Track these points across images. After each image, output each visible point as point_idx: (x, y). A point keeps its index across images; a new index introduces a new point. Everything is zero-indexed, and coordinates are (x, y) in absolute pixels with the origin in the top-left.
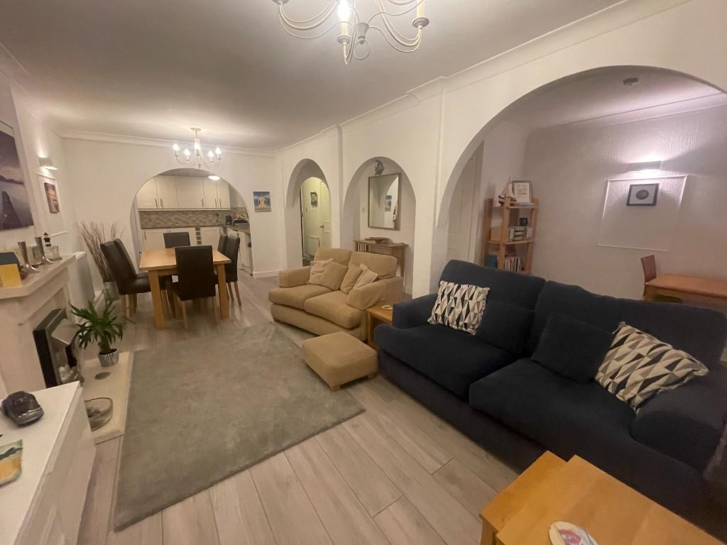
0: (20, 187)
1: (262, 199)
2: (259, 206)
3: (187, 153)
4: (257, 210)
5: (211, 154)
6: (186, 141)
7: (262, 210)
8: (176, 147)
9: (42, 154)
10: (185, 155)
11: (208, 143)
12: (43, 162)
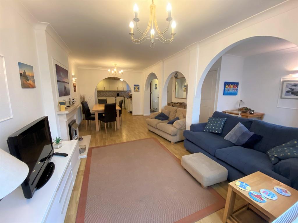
0: (68, 84)
1: (137, 87)
2: (136, 90)
3: (113, 72)
4: (135, 91)
5: (120, 72)
6: (112, 68)
7: (137, 91)
8: (109, 70)
9: (73, 74)
10: (112, 73)
11: (119, 68)
12: (73, 77)
